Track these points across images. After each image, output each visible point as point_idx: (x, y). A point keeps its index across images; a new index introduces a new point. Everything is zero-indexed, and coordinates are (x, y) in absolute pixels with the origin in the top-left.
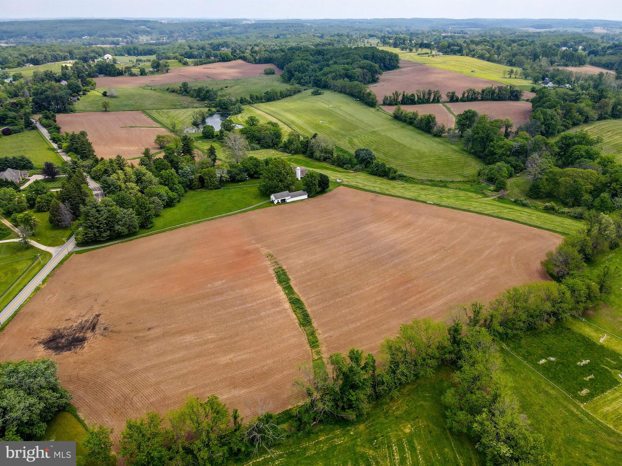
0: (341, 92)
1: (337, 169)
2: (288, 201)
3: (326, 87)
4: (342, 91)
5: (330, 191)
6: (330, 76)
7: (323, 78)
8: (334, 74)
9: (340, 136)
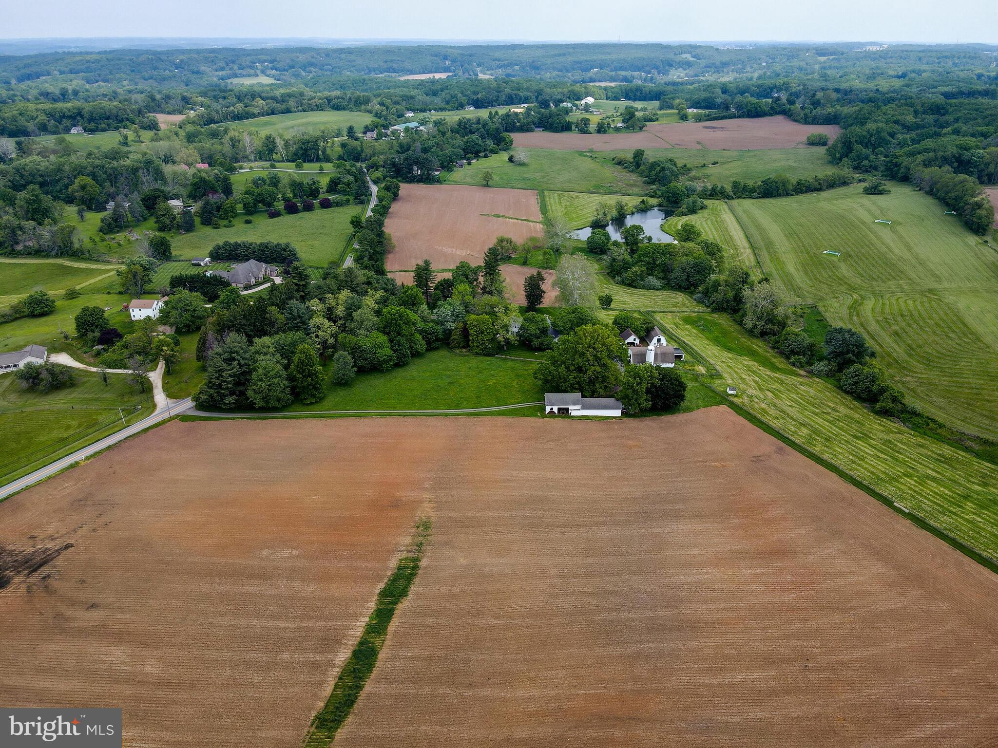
0: (931, 193)
1: (774, 360)
2: (574, 413)
3: (905, 179)
5: (688, 410)
6: (920, 158)
7: (905, 161)
8: (931, 154)
9: (843, 288)
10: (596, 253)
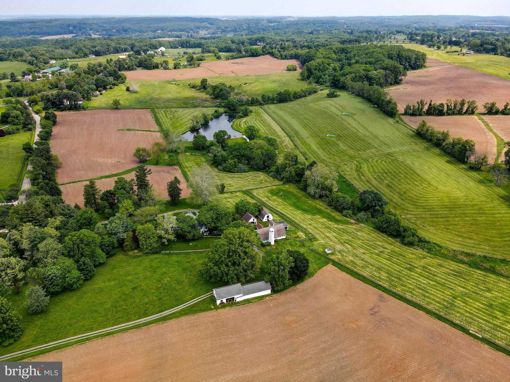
0: (358, 95)
1: (333, 214)
3: (343, 88)
4: (360, 94)
6: (349, 77)
7: (342, 79)
8: (353, 75)
9: (346, 158)
10: (200, 150)
